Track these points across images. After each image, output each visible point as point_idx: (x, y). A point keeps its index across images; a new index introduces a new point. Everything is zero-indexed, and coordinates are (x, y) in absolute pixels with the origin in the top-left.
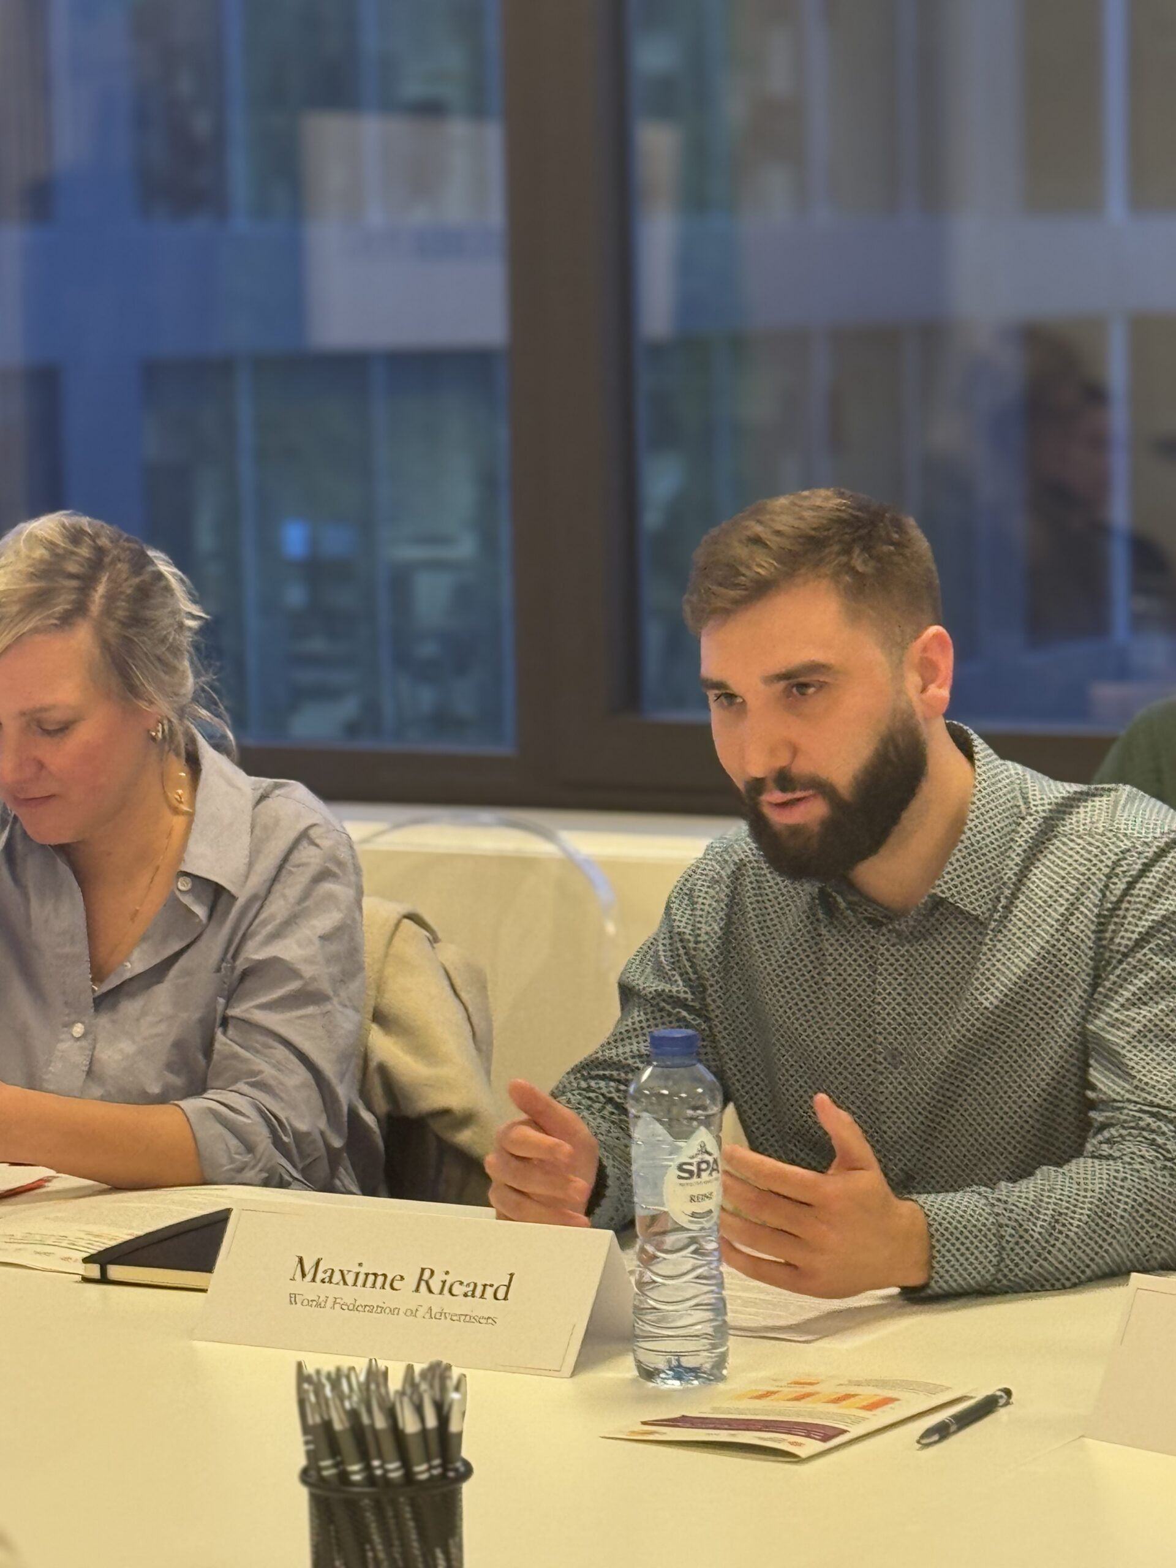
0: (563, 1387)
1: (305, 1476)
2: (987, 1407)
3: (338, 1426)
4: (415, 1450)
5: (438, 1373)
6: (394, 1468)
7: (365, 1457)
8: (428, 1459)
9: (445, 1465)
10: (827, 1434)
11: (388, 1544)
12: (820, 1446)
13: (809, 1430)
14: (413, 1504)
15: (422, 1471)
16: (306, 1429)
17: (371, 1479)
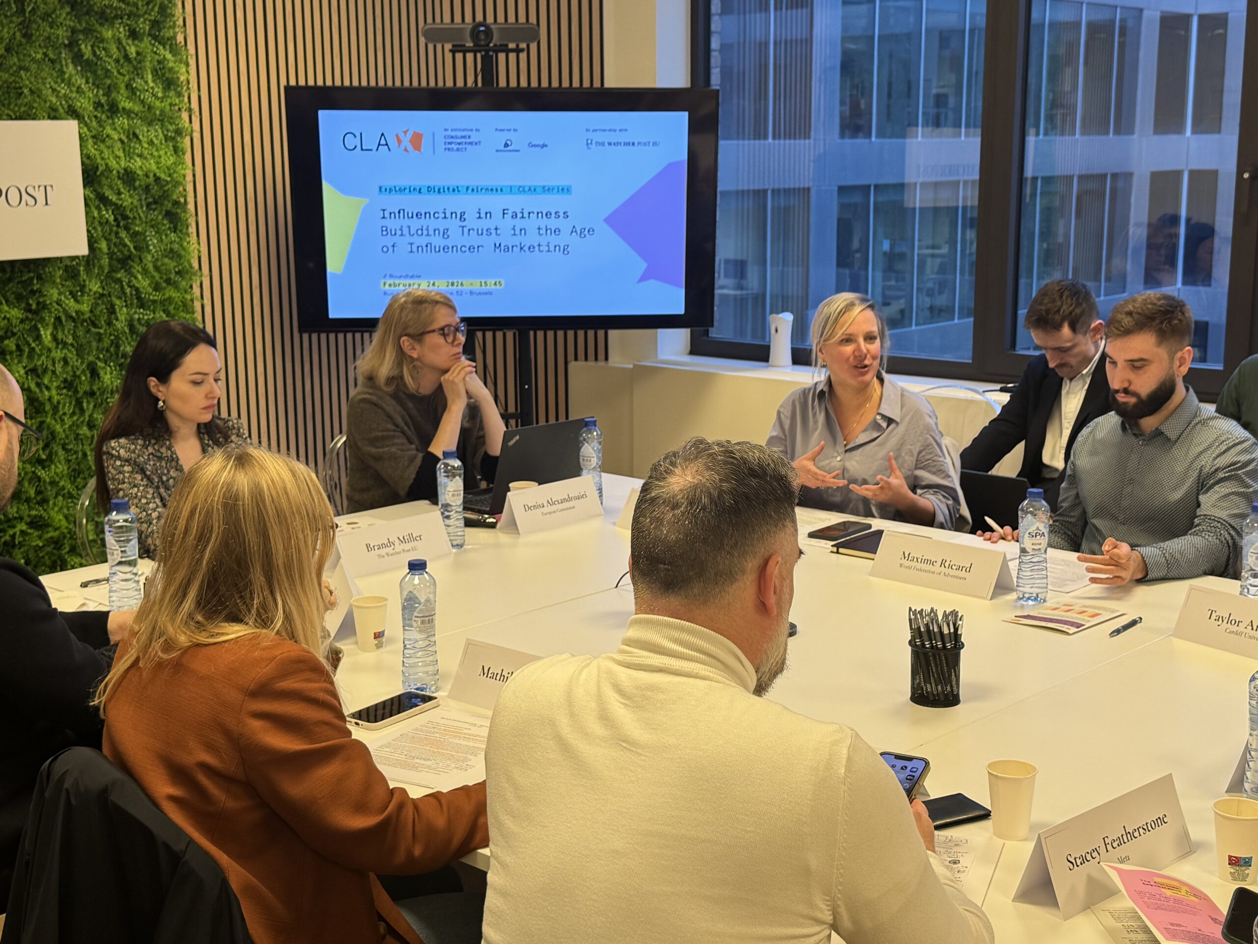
0: (988, 602)
1: (910, 643)
2: (1133, 623)
3: (922, 629)
4: (947, 639)
5: (954, 613)
6: (940, 644)
7: (931, 640)
8: (951, 642)
9: (955, 644)
10: (1078, 626)
11: (937, 668)
12: (1075, 630)
13: (1072, 624)
14: (945, 655)
15: (948, 645)
16: (911, 628)
17: (932, 647)
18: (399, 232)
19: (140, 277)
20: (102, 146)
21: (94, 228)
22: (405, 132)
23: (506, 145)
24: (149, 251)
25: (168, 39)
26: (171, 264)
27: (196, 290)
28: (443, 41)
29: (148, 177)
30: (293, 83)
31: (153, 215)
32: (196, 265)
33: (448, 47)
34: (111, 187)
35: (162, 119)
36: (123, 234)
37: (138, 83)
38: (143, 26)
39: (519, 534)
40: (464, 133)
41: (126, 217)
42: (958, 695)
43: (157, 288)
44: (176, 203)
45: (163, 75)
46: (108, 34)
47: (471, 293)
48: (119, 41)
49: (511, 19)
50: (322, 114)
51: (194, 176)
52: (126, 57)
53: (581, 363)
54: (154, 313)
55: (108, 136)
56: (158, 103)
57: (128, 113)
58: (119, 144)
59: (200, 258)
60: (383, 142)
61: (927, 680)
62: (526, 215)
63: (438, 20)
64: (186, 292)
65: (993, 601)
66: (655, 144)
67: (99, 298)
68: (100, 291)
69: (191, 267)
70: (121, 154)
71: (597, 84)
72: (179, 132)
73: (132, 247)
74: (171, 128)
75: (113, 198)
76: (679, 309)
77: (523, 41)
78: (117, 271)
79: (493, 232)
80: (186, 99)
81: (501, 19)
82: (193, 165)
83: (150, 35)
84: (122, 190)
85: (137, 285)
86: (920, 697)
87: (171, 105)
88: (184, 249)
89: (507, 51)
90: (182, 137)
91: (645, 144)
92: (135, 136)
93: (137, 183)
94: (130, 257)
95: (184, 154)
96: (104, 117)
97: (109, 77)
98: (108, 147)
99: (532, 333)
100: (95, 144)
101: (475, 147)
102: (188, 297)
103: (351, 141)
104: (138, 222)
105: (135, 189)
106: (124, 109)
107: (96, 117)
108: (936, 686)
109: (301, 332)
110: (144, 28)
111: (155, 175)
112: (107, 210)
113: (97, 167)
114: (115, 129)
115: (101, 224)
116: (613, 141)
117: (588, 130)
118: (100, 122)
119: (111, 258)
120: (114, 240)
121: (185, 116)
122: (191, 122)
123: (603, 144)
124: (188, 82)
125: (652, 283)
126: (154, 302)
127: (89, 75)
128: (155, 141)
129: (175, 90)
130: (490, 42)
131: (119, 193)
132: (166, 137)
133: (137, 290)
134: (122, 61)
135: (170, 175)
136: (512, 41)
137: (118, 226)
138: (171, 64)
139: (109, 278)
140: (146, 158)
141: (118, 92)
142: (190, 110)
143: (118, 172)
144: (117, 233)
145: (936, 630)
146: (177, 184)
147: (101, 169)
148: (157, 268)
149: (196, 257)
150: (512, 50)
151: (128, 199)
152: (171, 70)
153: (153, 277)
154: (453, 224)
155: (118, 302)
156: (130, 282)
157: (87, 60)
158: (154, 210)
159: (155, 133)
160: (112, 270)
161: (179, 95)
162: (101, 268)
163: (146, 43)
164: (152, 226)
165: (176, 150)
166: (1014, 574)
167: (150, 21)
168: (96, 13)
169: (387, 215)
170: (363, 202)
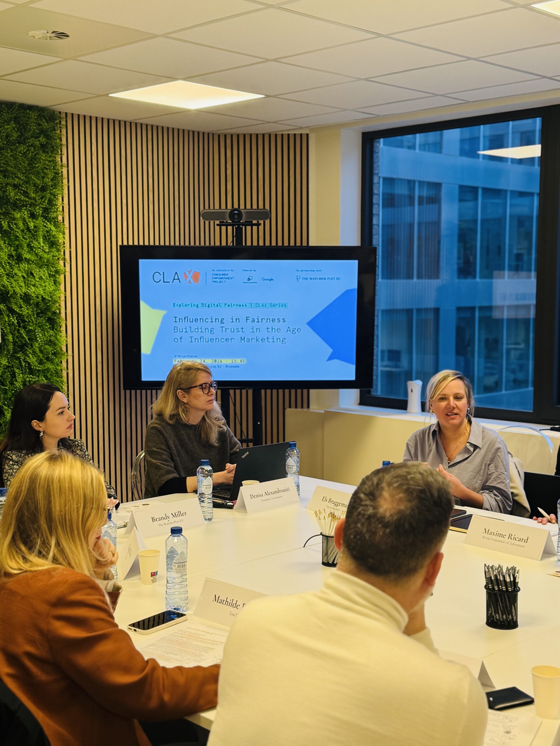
0: (539, 562)
1: (485, 586)
3: (493, 578)
4: (509, 585)
5: (514, 569)
6: (504, 588)
7: (498, 585)
8: (511, 587)
9: (514, 589)
11: (502, 603)
14: (508, 595)
15: (510, 589)
16: (486, 578)
17: (499, 590)
18: (184, 330)
19: (31, 356)
20: (12, 280)
21: (6, 327)
22: (189, 272)
23: (249, 279)
24: (37, 341)
25: (53, 218)
26: (49, 348)
27: (64, 364)
28: (214, 219)
29: (38, 298)
30: (125, 243)
31: (40, 320)
32: (64, 349)
33: (217, 222)
34: (16, 304)
35: (48, 264)
36: (22, 331)
37: (35, 244)
38: (39, 211)
39: (247, 513)
40: (224, 273)
41: (24, 321)
42: (516, 622)
43: (41, 363)
44: (54, 313)
45: (49, 239)
46: (18, 215)
47: (227, 366)
48: (24, 220)
49: (255, 206)
50: (141, 261)
51: (65, 297)
52: (28, 229)
53: (293, 410)
54: (38, 377)
55: (15, 274)
56: (45, 256)
57: (28, 261)
58: (22, 279)
59: (67, 345)
60: (176, 277)
61: (496, 612)
62: (260, 320)
63: (212, 207)
64: (58, 365)
65: (541, 562)
66: (338, 279)
67: (6, 369)
68: (7, 364)
69: (61, 350)
70: (23, 285)
71: (305, 244)
72: (57, 272)
73: (27, 338)
74: (53, 269)
75: (17, 310)
76: (353, 378)
77: (261, 219)
78: (17, 353)
79: (240, 330)
80: (62, 253)
81: (248, 206)
82: (65, 291)
83: (42, 216)
84: (23, 305)
85: (29, 361)
86: (492, 623)
87: (53, 256)
88: (57, 340)
89: (252, 225)
90: (59, 275)
91: (332, 279)
92: (32, 274)
93: (32, 301)
94: (26, 344)
95: (60, 285)
96: (14, 263)
97: (18, 240)
98: (15, 281)
99: (263, 391)
100: (8, 278)
101: (230, 280)
102: (59, 368)
103: (158, 277)
104: (31, 324)
105: (30, 305)
106: (26, 258)
107: (9, 263)
108: (502, 615)
109: (125, 389)
110: (39, 212)
111: (42, 297)
112: (13, 317)
113: (9, 292)
114: (20, 270)
115: (9, 325)
116: (312, 277)
117: (298, 271)
118: (11, 266)
119: (14, 345)
120: (17, 334)
121: (61, 263)
122: (65, 266)
123: (307, 279)
124: (64, 243)
125: (336, 362)
126: (39, 371)
127: (6, 238)
128: (43, 277)
129: (56, 248)
130: (241, 220)
131: (21, 307)
132: (49, 275)
133: (29, 363)
134: (26, 231)
135: (51, 297)
136: (255, 220)
137: (19, 326)
138: (54, 233)
139: (13, 356)
140: (37, 287)
141: (23, 249)
142: (64, 259)
143: (21, 295)
144: (18, 330)
145: (502, 579)
146: (55, 302)
147: (10, 293)
148: (41, 351)
149: (65, 344)
150: (255, 225)
151: (26, 311)
152: (54, 236)
153: (39, 356)
154: (217, 325)
155: (17, 371)
156: (25, 359)
157: (5, 230)
158: (41, 317)
159: (44, 273)
160: (15, 352)
161: (58, 250)
162: (8, 351)
163: (40, 221)
164: (39, 327)
165: (55, 282)
166: (555, 544)
167: (42, 208)
168: (11, 203)
169: (177, 320)
170: (163, 313)
